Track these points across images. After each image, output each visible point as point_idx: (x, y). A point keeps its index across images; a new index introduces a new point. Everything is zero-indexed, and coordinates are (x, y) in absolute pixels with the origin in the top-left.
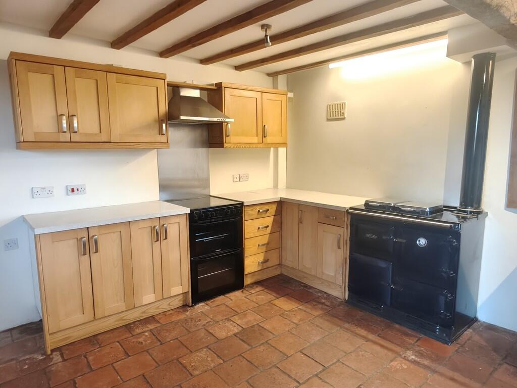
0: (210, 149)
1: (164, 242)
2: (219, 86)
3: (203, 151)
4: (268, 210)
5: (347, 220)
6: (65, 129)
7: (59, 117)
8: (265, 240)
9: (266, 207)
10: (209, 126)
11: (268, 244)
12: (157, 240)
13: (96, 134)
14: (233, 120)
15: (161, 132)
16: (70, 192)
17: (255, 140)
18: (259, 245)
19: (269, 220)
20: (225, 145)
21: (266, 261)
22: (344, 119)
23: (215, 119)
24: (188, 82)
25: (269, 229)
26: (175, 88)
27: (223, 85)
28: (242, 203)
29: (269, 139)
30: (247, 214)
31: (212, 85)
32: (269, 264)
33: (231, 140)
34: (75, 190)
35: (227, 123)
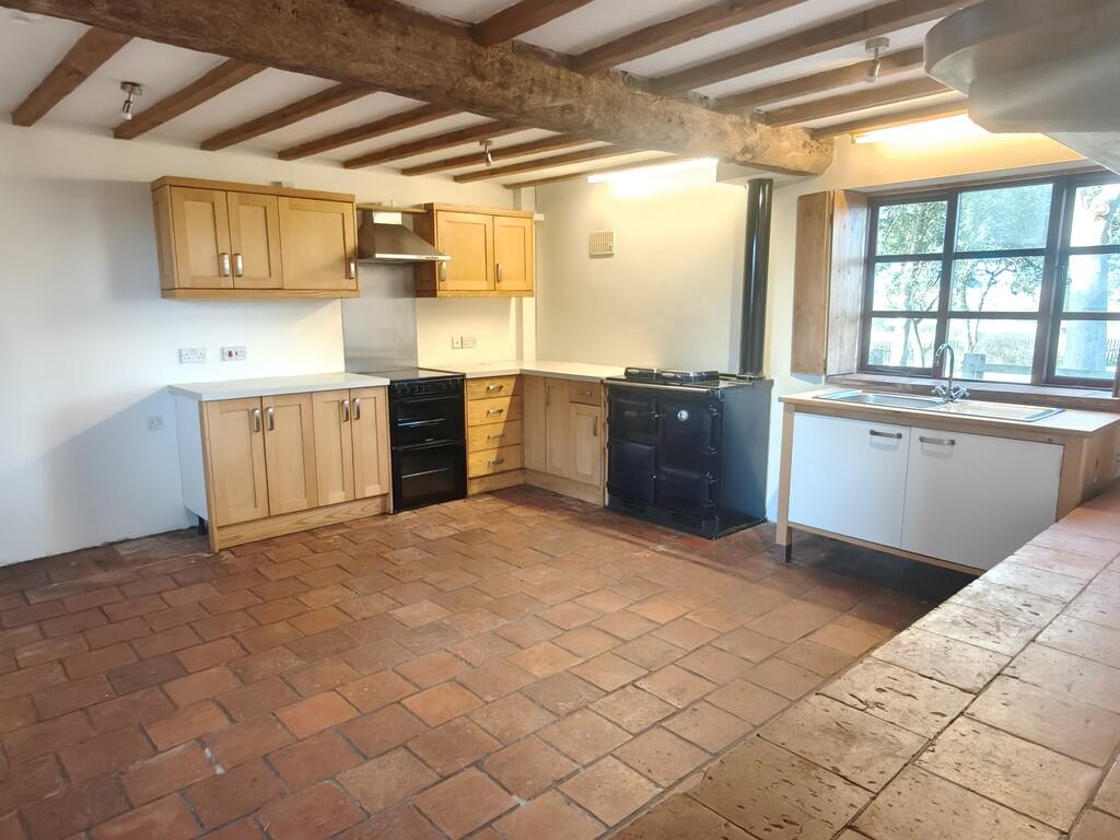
0: (418, 299)
1: (355, 423)
2: (429, 208)
3: (407, 302)
4: (501, 387)
5: (604, 395)
6: (228, 273)
7: (220, 256)
8: (499, 429)
9: (499, 383)
10: (416, 265)
11: (502, 436)
12: (347, 420)
13: (265, 279)
14: (448, 258)
15: (348, 276)
16: (226, 357)
17: (483, 285)
18: (489, 437)
19: (504, 402)
20: (439, 293)
21: (499, 461)
22: (611, 255)
23: (423, 257)
24: (384, 205)
25: (504, 416)
26: (365, 214)
27: (435, 208)
28: (463, 375)
29: (505, 285)
30: (471, 391)
31: (419, 206)
32: (505, 466)
33: (449, 284)
34: (234, 353)
35: (442, 261)
